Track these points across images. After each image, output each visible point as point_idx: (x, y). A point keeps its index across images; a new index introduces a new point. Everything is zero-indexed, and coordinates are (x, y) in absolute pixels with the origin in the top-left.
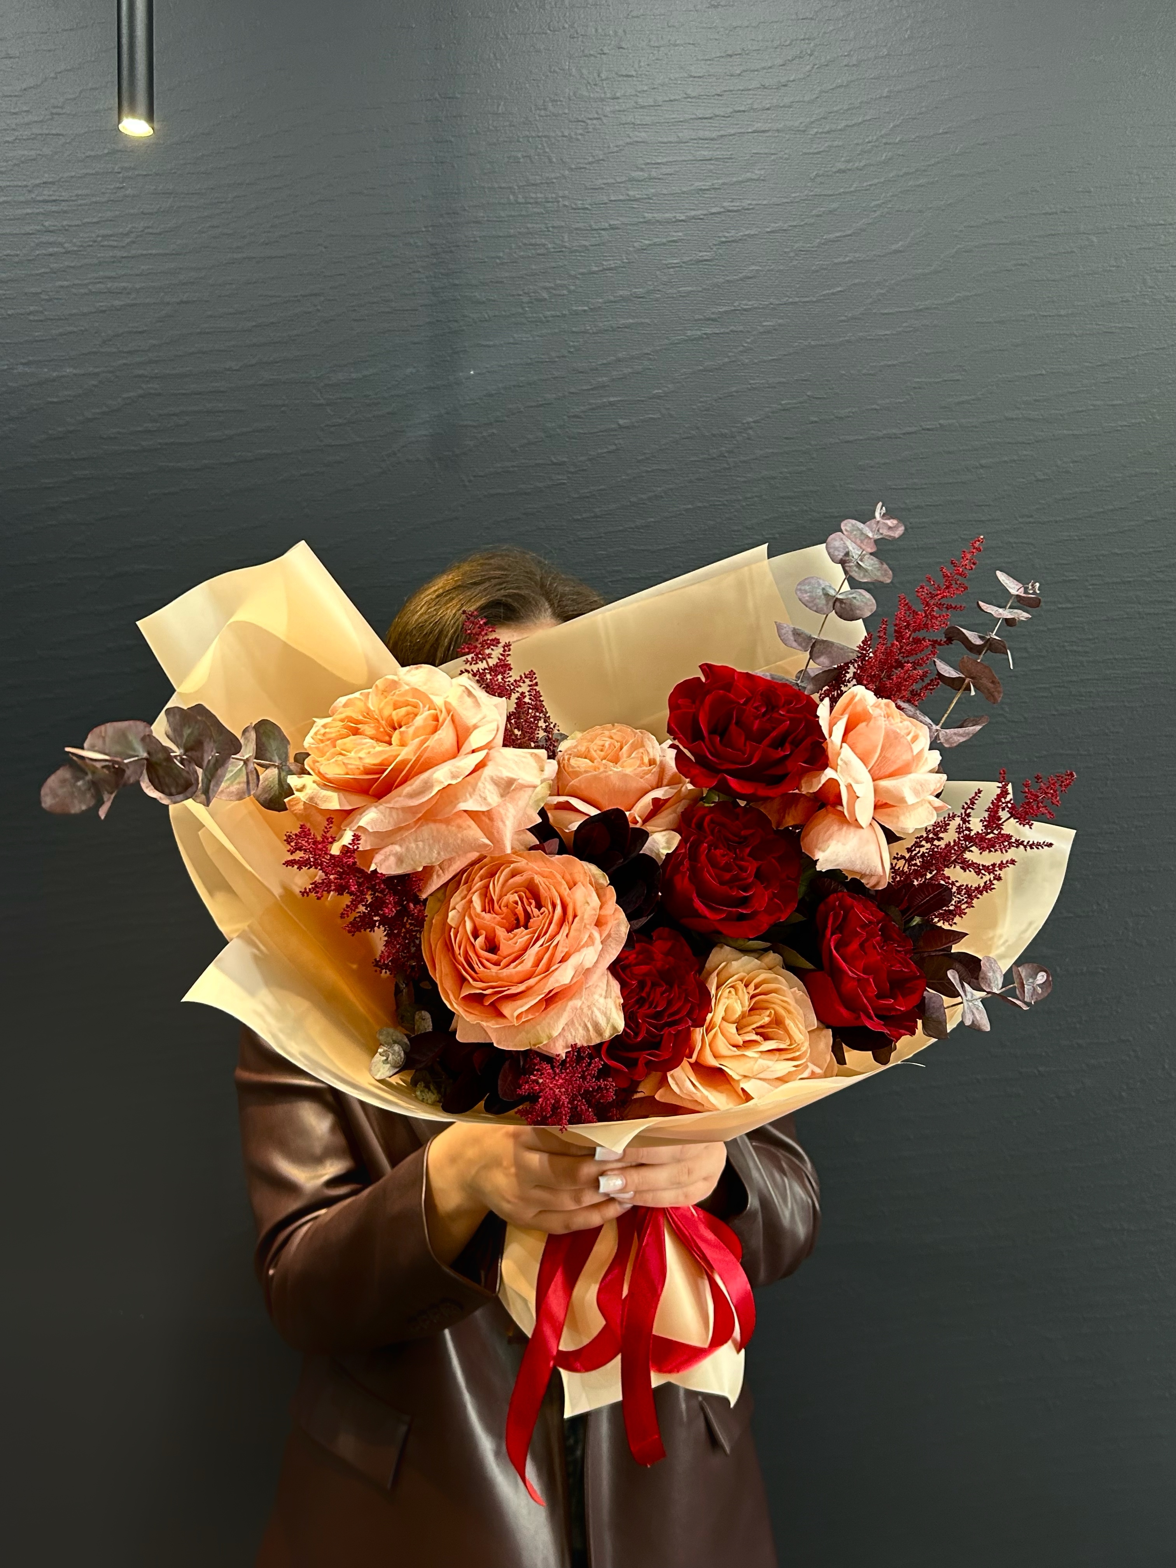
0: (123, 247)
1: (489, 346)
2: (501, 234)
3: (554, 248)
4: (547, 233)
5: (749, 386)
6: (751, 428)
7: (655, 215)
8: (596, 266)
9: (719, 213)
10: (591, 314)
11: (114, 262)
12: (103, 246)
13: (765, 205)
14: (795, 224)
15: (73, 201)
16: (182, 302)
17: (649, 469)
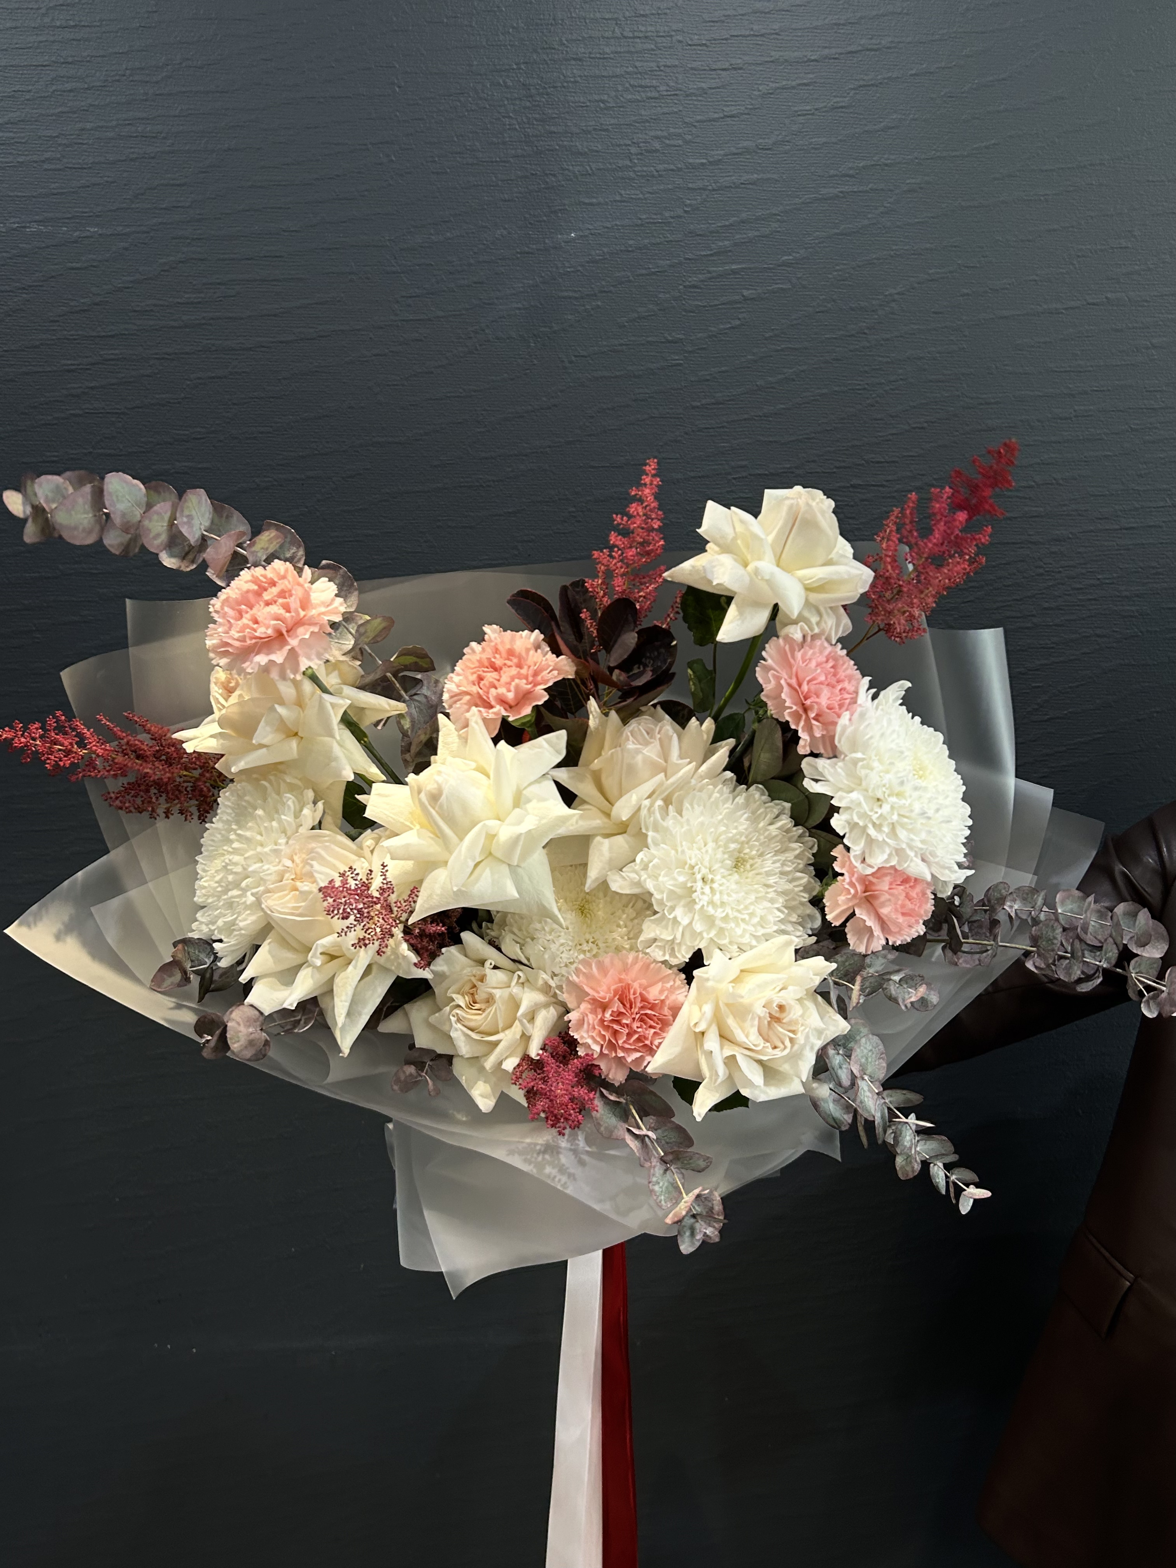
10: (711, 167)
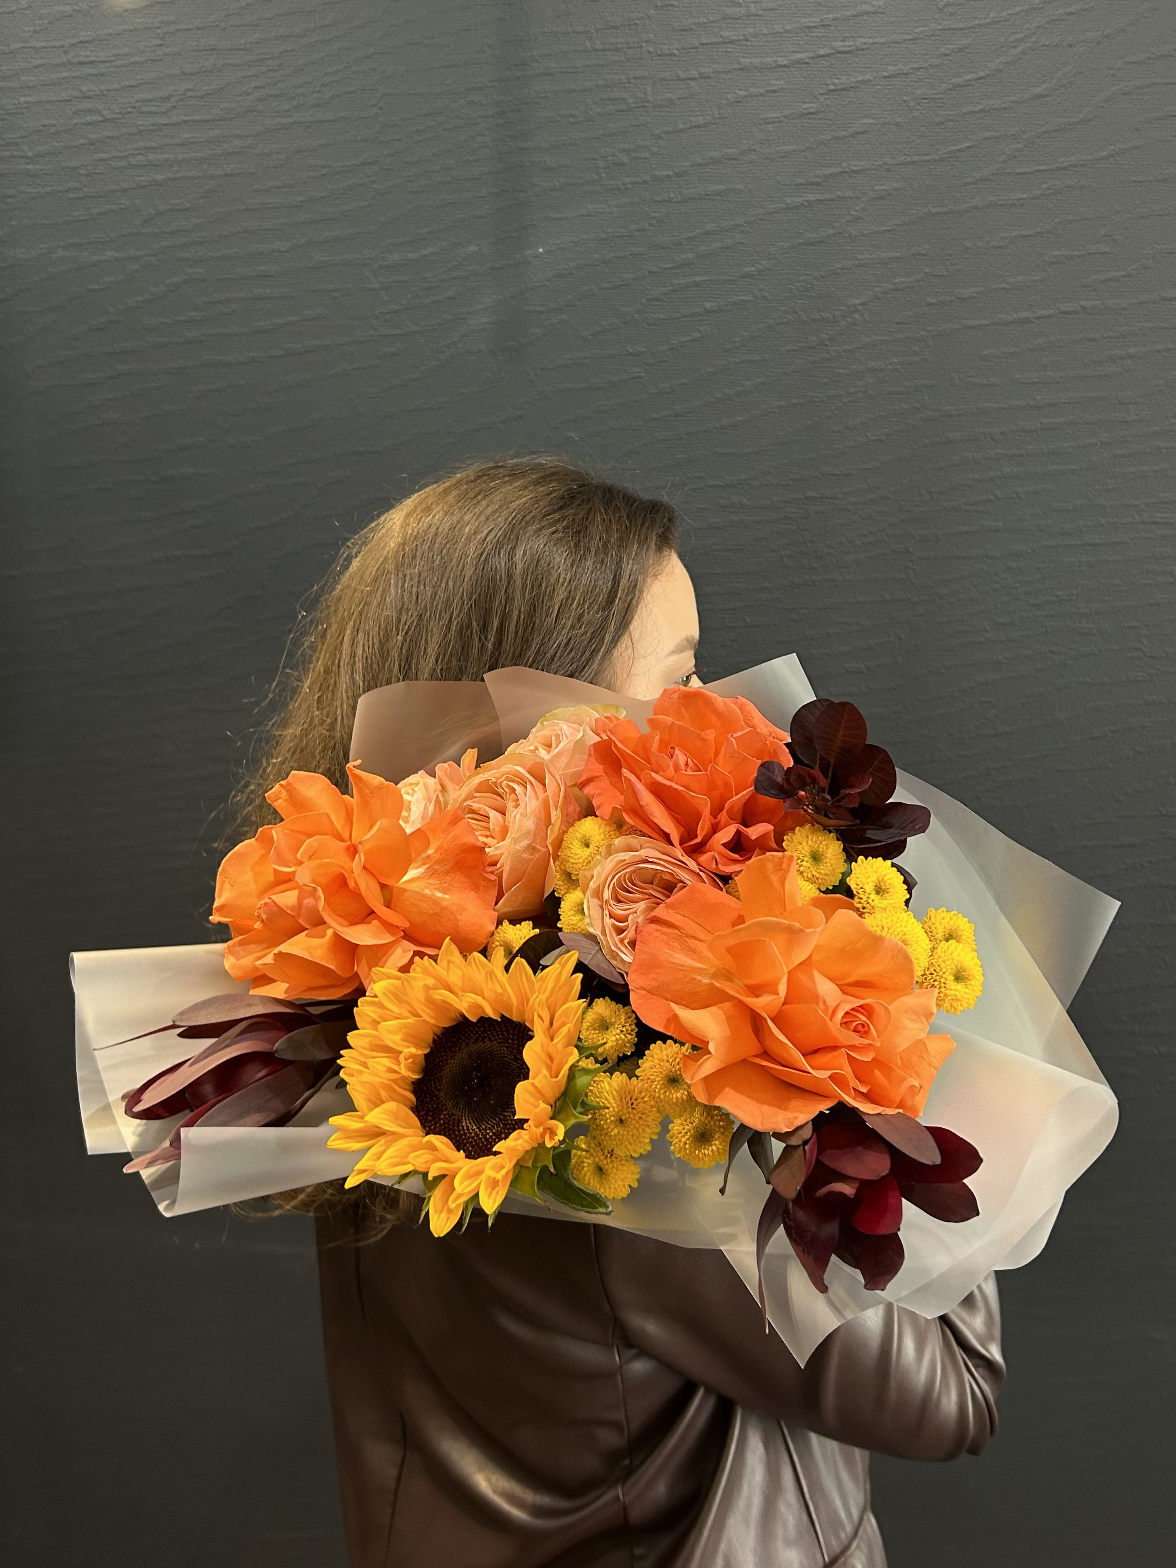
0: (163, 113)
1: (561, 219)
2: (577, 88)
3: (635, 103)
4: (627, 85)
5: (856, 262)
6: (857, 311)
7: (753, 60)
8: (683, 123)
9: (828, 55)
11: (154, 130)
12: (142, 113)
13: (883, 43)
14: (917, 65)
15: (110, 61)
16: (226, 175)
17: (738, 360)
